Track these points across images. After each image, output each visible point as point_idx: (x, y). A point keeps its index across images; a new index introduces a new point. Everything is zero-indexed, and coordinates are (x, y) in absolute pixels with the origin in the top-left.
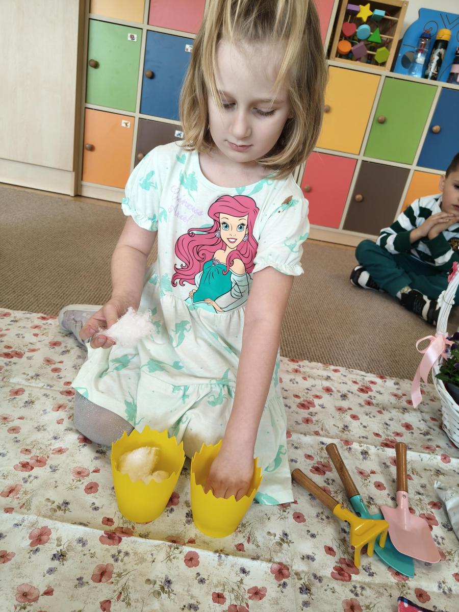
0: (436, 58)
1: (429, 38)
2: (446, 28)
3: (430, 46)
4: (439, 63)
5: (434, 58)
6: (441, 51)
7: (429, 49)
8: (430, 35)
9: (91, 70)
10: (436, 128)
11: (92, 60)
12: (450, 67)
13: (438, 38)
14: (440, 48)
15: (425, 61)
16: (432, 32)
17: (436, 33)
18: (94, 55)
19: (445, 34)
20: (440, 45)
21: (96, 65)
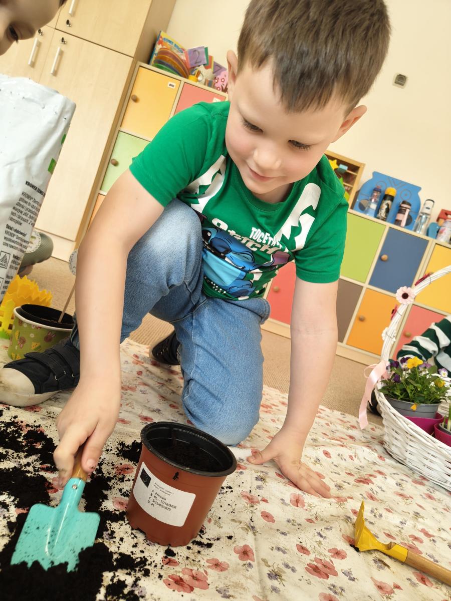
0: (385, 207)
1: (380, 192)
2: (392, 187)
3: (380, 198)
4: (388, 211)
5: (383, 207)
6: (389, 202)
7: (380, 200)
8: (380, 190)
9: (111, 166)
10: (385, 257)
11: (113, 159)
12: (395, 216)
13: (386, 193)
14: (389, 200)
15: (377, 208)
16: (382, 189)
17: (385, 190)
18: (116, 156)
19: (391, 191)
20: (388, 198)
21: (116, 164)
